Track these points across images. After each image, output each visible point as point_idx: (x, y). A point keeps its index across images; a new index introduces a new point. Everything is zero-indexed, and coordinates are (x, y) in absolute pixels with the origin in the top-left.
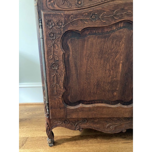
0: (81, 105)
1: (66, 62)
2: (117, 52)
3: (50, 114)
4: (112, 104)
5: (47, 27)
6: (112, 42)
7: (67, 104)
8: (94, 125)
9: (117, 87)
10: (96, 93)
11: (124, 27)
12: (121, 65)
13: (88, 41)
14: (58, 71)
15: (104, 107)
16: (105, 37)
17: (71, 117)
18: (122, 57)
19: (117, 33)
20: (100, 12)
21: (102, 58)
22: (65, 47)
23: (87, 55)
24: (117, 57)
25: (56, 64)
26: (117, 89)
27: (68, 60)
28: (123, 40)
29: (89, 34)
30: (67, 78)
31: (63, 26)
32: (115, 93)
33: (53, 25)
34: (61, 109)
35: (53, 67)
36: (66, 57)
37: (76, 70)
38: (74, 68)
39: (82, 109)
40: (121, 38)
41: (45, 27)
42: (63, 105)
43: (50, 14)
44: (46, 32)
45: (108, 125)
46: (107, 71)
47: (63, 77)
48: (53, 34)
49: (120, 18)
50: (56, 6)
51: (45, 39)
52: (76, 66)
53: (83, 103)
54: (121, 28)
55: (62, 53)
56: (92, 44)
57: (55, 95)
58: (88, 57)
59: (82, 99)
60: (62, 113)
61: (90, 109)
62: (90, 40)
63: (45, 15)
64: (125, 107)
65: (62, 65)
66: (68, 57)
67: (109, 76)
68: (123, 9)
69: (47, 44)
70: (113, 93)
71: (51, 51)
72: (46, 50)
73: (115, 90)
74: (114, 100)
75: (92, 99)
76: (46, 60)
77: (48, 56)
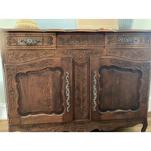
0: (29, 115)
1: (19, 89)
2: (47, 83)
3: (10, 122)
4: (50, 114)
6: (44, 78)
7: (21, 115)
8: (41, 129)
9: (51, 103)
10: (39, 107)
11: (49, 70)
12: (51, 90)
13: (30, 78)
14: (14, 94)
15: (44, 116)
16: (40, 75)
17: (24, 124)
18: (51, 86)
19: (46, 73)
20: (35, 63)
21: (39, 86)
22: (17, 81)
23: (31, 85)
24: (48, 86)
25: (13, 90)
26: (51, 104)
27: (20, 88)
28: (50, 77)
29: (31, 74)
30: (20, 99)
31: (16, 71)
32: (50, 107)
33: (11, 70)
34: (17, 118)
35: (11, 92)
36: (19, 86)
37: (25, 93)
38: (24, 92)
39: (30, 118)
40: (49, 76)
41: (6, 72)
42: (18, 116)
43: (9, 65)
44: (7, 74)
45: (50, 129)
46: (43, 94)
47: (17, 98)
48: (11, 75)
49: (46, 66)
50: (12, 61)
51: (6, 77)
52: (24, 90)
53: (31, 114)
54: (48, 71)
55: (16, 84)
56: (33, 79)
57: (13, 109)
58: (31, 86)
59: (30, 111)
60: (18, 121)
61: (35, 118)
62: (32, 77)
63: (6, 66)
64: (58, 115)
65: (16, 91)
66: (20, 86)
67: (45, 96)
68: (47, 62)
69: (7, 80)
70: (49, 107)
71: (9, 84)
72: (7, 83)
73: (50, 105)
74: (50, 111)
75: (37, 111)
76: (7, 89)
77: (8, 87)
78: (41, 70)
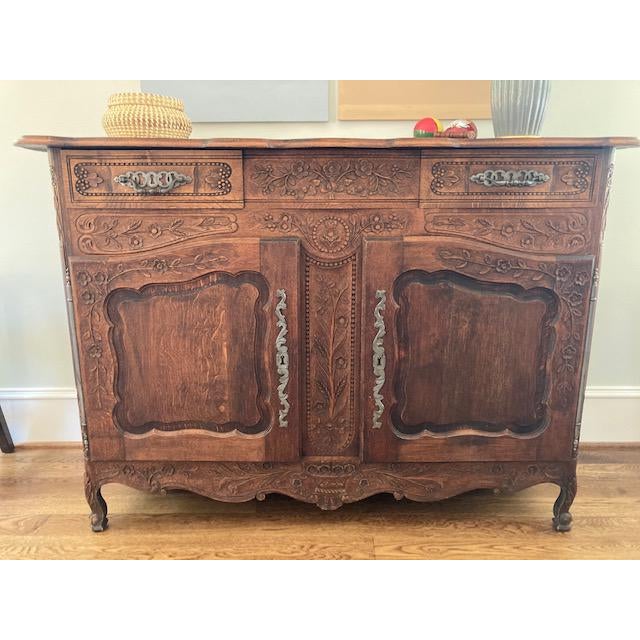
0: (153, 432)
1: (117, 345)
2: (213, 327)
3: (91, 450)
4: (220, 431)
5: (78, 284)
6: (201, 307)
7: (125, 429)
8: (191, 481)
9: (223, 394)
10: (183, 407)
11: (218, 282)
12: (225, 350)
13: (154, 306)
14: (102, 360)
15: (201, 438)
16: (186, 299)
17: (135, 459)
18: (224, 335)
19: (207, 292)
20: (170, 258)
21: (185, 336)
22: (112, 316)
23: (156, 331)
24: (214, 335)
25: (98, 347)
26: (226, 398)
27: (121, 340)
28: (222, 304)
29: (157, 294)
30: (120, 375)
31: (106, 282)
32: (222, 408)
33: (89, 279)
34: (111, 438)
35: (93, 353)
36: (117, 333)
37: (138, 358)
38: (133, 355)
39: (156, 442)
40: (217, 300)
41: (76, 283)
42: (116, 431)
43: (83, 263)
44: (77, 292)
45: (222, 482)
46: (199, 363)
47: (112, 372)
48: (91, 295)
49: (207, 268)
50: (94, 248)
51: (75, 303)
52: (136, 351)
53: (158, 428)
54: (213, 283)
55: (108, 327)
56: (163, 311)
57: (98, 409)
58: (158, 333)
59: (156, 420)
60: (116, 450)
61: (172, 442)
62: (158, 304)
63: (74, 265)
64: (249, 437)
65: (109, 350)
66: (121, 335)
67: (205, 371)
68: (210, 254)
69: (80, 312)
70: (218, 407)
71: (87, 324)
72: (78, 323)
73: (222, 401)
74: (222, 422)
75: (176, 419)
76: (79, 341)
77: (82, 333)
78: (189, 282)
